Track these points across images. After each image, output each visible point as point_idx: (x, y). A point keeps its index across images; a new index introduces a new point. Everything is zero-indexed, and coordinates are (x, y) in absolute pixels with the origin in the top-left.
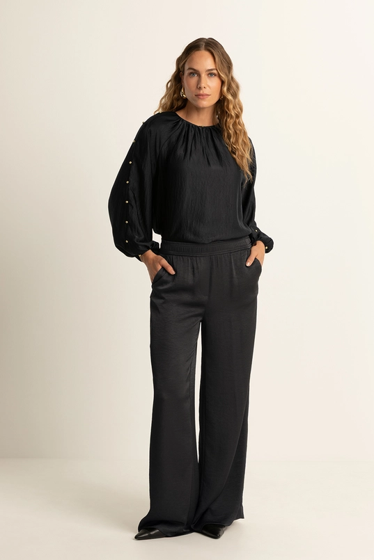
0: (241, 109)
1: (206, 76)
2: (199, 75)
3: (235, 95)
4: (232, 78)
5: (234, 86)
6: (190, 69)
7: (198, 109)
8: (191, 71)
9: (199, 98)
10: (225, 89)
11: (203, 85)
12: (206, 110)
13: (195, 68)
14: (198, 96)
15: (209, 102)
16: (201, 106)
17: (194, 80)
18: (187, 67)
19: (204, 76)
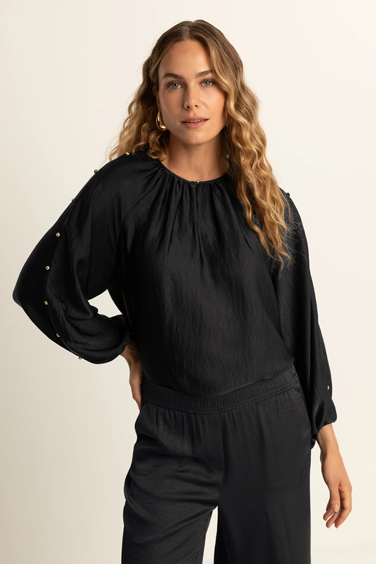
0: (263, 141)
1: (198, 87)
2: (185, 86)
3: (250, 116)
4: (243, 86)
5: (247, 100)
6: (168, 75)
7: (188, 147)
8: (170, 79)
9: (188, 127)
10: (232, 105)
11: (193, 102)
12: (203, 148)
13: (177, 72)
14: (186, 122)
15: (206, 133)
16: (194, 141)
17: (176, 94)
18: (162, 73)
19: (193, 85)
